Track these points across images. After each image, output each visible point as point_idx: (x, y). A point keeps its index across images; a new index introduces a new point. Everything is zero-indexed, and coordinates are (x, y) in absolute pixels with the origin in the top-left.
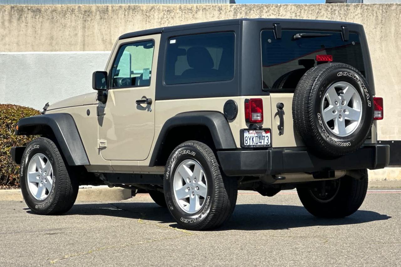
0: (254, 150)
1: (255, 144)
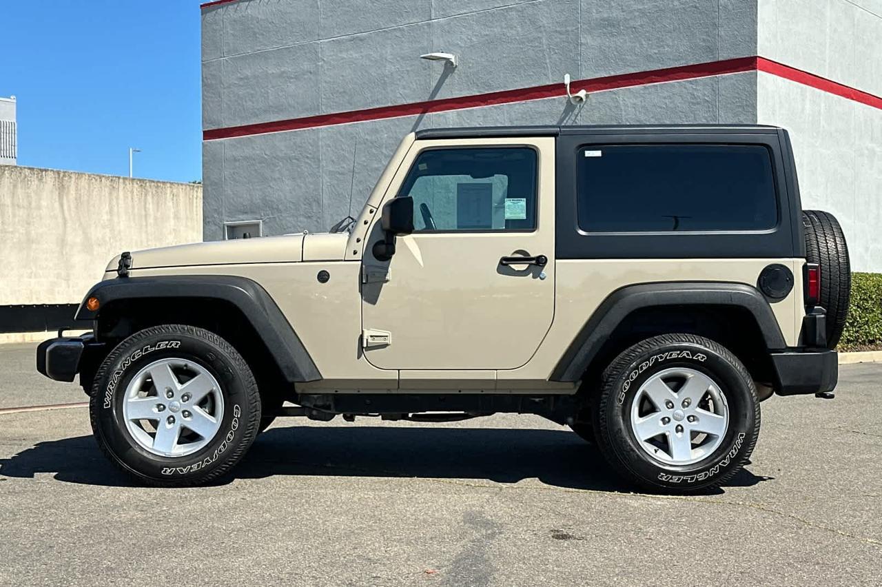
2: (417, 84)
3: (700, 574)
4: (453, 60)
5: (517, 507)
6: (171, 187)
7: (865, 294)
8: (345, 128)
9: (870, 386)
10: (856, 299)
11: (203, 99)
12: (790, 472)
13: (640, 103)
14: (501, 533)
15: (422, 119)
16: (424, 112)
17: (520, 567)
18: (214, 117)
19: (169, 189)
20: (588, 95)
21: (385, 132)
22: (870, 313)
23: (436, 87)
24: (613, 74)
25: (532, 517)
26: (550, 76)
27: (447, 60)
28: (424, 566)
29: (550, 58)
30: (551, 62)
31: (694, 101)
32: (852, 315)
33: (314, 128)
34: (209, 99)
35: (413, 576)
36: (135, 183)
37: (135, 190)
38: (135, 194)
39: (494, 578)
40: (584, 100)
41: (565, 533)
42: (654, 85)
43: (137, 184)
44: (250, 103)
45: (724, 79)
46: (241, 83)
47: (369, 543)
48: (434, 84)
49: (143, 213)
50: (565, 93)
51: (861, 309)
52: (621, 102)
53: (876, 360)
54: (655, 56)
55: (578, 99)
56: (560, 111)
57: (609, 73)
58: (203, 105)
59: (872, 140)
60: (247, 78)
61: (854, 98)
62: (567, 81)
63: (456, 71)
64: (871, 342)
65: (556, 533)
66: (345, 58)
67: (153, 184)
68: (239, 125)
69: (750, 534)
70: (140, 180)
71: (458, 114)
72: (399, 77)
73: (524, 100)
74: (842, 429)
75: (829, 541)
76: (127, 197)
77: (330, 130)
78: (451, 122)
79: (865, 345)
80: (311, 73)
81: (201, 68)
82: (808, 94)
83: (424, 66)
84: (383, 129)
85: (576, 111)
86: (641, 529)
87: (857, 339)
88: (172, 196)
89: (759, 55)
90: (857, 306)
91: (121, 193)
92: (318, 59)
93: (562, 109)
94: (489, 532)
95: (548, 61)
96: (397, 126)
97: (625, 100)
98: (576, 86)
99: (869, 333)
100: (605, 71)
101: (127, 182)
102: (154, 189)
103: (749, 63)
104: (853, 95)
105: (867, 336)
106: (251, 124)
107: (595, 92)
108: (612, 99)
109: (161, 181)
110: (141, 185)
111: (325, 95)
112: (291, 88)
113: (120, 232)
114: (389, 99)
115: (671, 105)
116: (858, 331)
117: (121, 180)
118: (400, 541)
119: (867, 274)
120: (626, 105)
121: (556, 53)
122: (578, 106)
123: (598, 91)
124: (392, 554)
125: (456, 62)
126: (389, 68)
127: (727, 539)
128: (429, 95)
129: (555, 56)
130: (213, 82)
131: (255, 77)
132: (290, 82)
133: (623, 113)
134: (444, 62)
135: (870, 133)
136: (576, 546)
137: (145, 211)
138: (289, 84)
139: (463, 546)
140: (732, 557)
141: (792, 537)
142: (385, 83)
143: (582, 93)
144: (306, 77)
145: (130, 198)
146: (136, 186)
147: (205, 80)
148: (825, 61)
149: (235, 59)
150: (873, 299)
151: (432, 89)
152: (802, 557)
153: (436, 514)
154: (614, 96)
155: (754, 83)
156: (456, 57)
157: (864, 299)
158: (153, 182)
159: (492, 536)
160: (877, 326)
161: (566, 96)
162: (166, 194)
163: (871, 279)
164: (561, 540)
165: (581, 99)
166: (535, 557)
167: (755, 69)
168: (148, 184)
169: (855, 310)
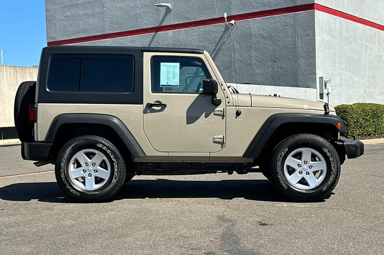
2: (153, 18)
3: (328, 237)
4: (170, 7)
5: (239, 213)
6: (29, 70)
7: (366, 113)
8: (118, 40)
9: (374, 155)
10: (362, 115)
11: (47, 27)
12: (351, 194)
13: (260, 26)
14: (236, 224)
15: (155, 35)
16: (157, 32)
17: (251, 237)
18: (53, 35)
19: (28, 70)
20: (236, 22)
21: (138, 41)
22: (368, 122)
23: (162, 20)
24: (247, 12)
25: (247, 217)
26: (217, 14)
27: (167, 7)
28: (209, 238)
29: (217, 5)
30: (217, 7)
31: (286, 25)
32: (361, 122)
33: (103, 40)
34: (50, 27)
35: (206, 242)
36: (11, 68)
37: (11, 71)
38: (11, 73)
39: (241, 242)
40: (234, 25)
41: (264, 223)
42: (267, 17)
43: (12, 68)
44: (71, 28)
45: (299, 14)
46: (66, 19)
47: (181, 230)
48: (161, 18)
49: (16, 82)
50: (225, 22)
51: (364, 120)
52: (251, 26)
53: (372, 143)
54: (267, 4)
55: (231, 25)
56: (222, 30)
57: (246, 12)
58: (47, 30)
59: (366, 40)
60: (68, 16)
61: (358, 22)
62: (225, 16)
63: (172, 12)
64: (369, 135)
65: (260, 223)
66: (117, 6)
67: (20, 68)
68: (65, 39)
69: (343, 220)
70: (14, 66)
71: (173, 33)
72: (144, 15)
73: (205, 25)
74: (368, 175)
75: (377, 222)
76: (8, 75)
77: (111, 41)
78: (170, 36)
79: (366, 136)
80: (100, 13)
81: (45, 11)
82: (337, 21)
83: (156, 9)
84: (137, 40)
85: (230, 30)
86: (296, 220)
87: (363, 134)
88: (29, 74)
89: (315, 3)
90: (363, 118)
91: (5, 73)
92: (103, 7)
93: (223, 29)
94: (231, 224)
95: (216, 6)
96: (144, 39)
97: (253, 25)
98: (230, 18)
99: (368, 131)
100: (243, 11)
101: (7, 68)
102: (21, 71)
103: (311, 7)
104: (357, 20)
105: (367, 132)
106: (71, 38)
107: (239, 21)
108: (247, 24)
109: (24, 66)
110: (14, 69)
111: (108, 24)
112: (91, 21)
113: (4, 92)
114: (139, 26)
115: (275, 27)
116: (363, 130)
117: (4, 67)
118: (194, 228)
119: (366, 103)
120: (253, 27)
121: (219, 3)
122: (231, 28)
123: (240, 21)
124: (194, 234)
125: (171, 7)
126: (138, 11)
127: (334, 223)
128: (159, 23)
129: (219, 4)
130: (51, 18)
131: (72, 16)
132: (90, 18)
133: (252, 31)
134: (165, 8)
135: (365, 38)
136: (271, 228)
137: (17, 81)
138: (89, 19)
139: (223, 230)
140: (339, 230)
141: (362, 221)
142: (137, 18)
143: (233, 22)
144: (98, 15)
145: (9, 75)
146: (12, 69)
147: (47, 17)
148: (345, 5)
149: (63, 7)
150: (370, 115)
151: (160, 21)
152: (368, 229)
153: (205, 217)
154: (248, 23)
155: (313, 16)
156: (171, 5)
157: (366, 115)
158: (20, 67)
159: (233, 225)
160: (371, 128)
161: (225, 23)
162: (27, 73)
163: (369, 106)
164: (263, 226)
165: (233, 24)
166: (255, 233)
167: (314, 9)
168: (18, 69)
169: (362, 121)
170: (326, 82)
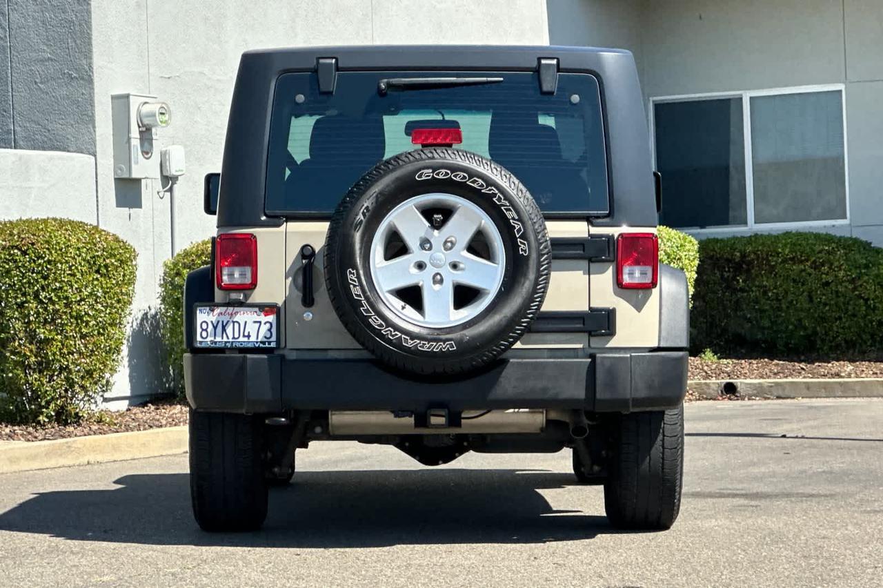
0: (240, 353)
1: (231, 340)
170: (146, 121)
